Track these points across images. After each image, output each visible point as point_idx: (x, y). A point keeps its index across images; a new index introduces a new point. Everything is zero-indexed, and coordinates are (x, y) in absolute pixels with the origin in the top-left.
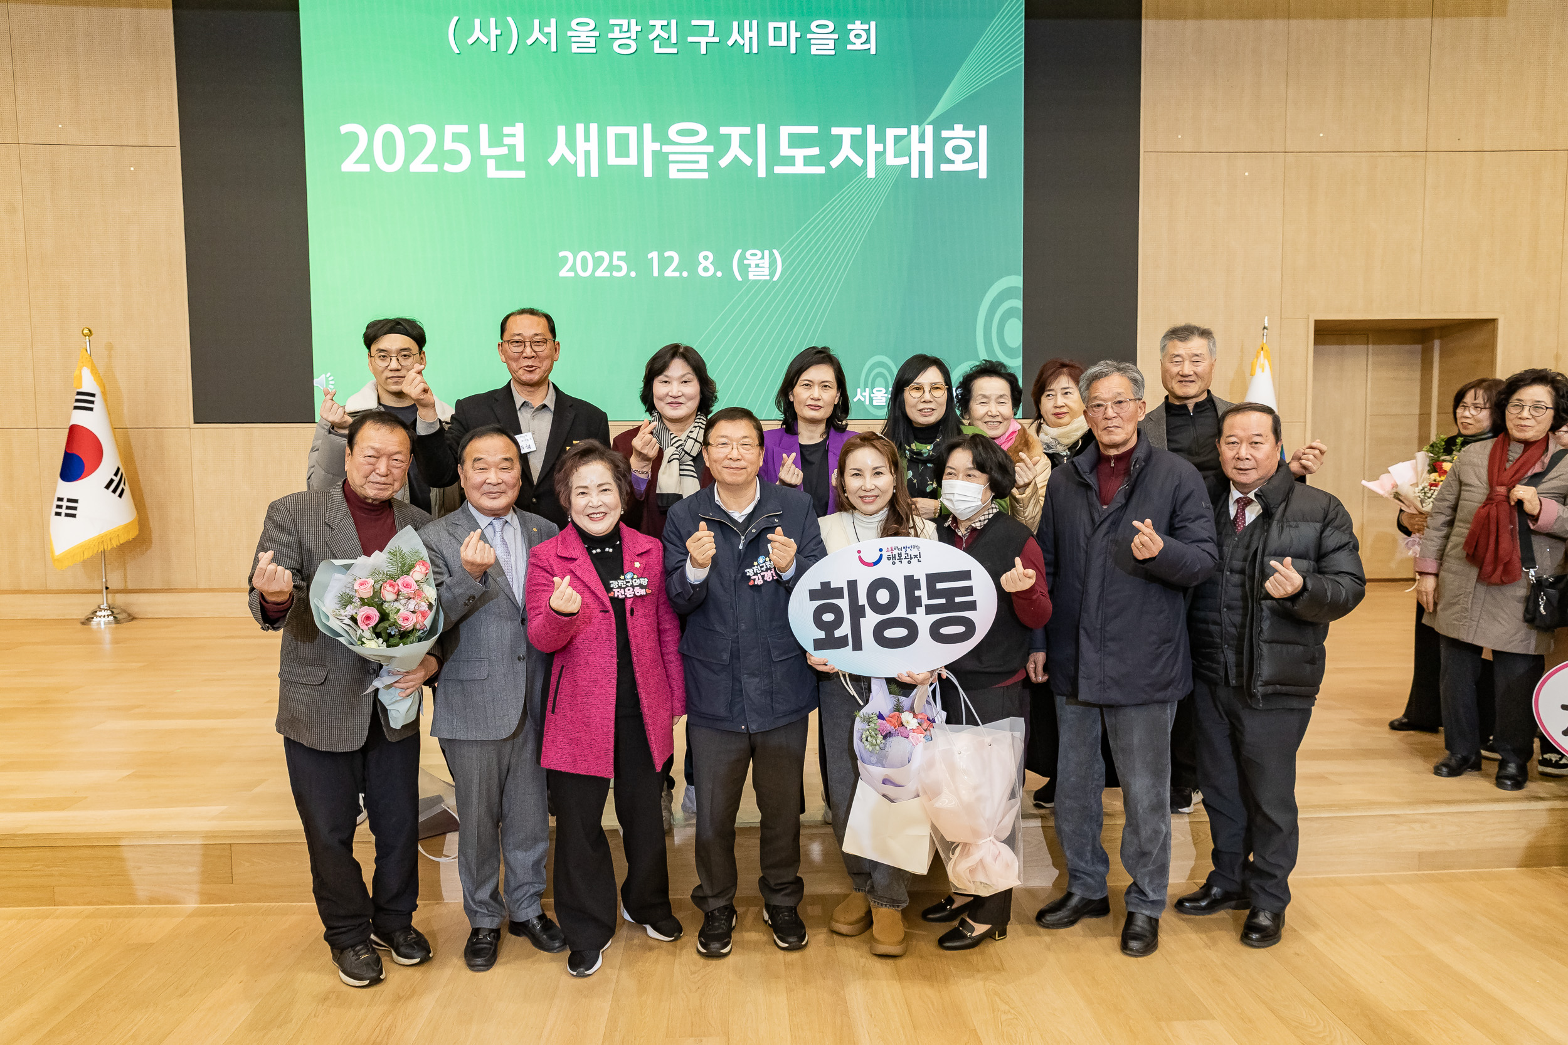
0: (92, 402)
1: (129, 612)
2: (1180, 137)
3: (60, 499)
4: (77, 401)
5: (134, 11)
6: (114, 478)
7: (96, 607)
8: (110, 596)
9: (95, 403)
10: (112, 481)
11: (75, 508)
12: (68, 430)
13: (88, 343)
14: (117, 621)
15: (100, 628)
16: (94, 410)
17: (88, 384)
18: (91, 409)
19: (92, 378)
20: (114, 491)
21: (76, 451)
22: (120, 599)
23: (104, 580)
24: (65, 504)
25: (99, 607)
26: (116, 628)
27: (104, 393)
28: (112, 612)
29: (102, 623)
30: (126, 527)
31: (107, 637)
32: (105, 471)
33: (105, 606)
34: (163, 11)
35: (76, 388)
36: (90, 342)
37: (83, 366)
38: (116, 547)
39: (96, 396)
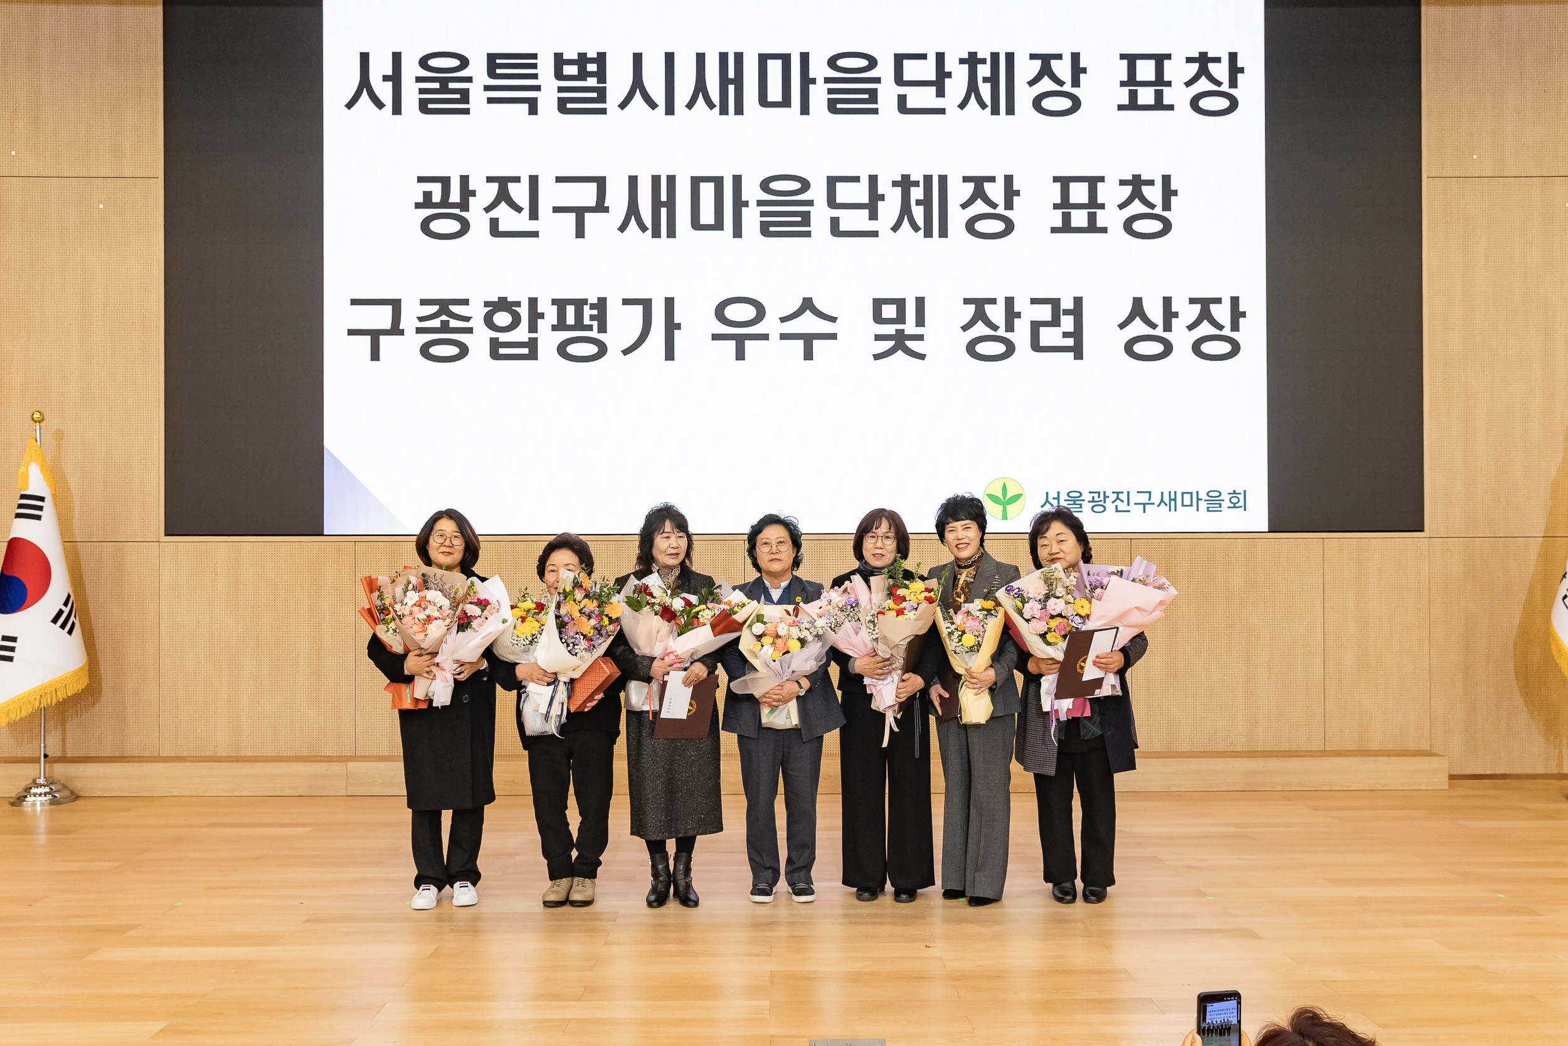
0: (40, 508)
1: (71, 786)
2: (1475, 157)
4: (21, 506)
5: (115, 8)
6: (63, 608)
7: (31, 781)
8: (47, 764)
9: (44, 509)
10: (61, 612)
11: (13, 649)
12: (7, 544)
13: (38, 431)
14: (54, 802)
15: (35, 811)
16: (43, 518)
17: (37, 484)
18: (38, 518)
19: (42, 477)
20: (63, 626)
21: (18, 572)
22: (60, 770)
23: (42, 745)
25: (34, 781)
26: (52, 810)
27: (54, 496)
28: (51, 789)
29: (38, 804)
30: (76, 672)
31: (42, 824)
32: (53, 599)
33: (42, 781)
34: (150, 9)
35: (20, 490)
36: (40, 429)
37: (31, 460)
38: (61, 700)
39: (46, 500)
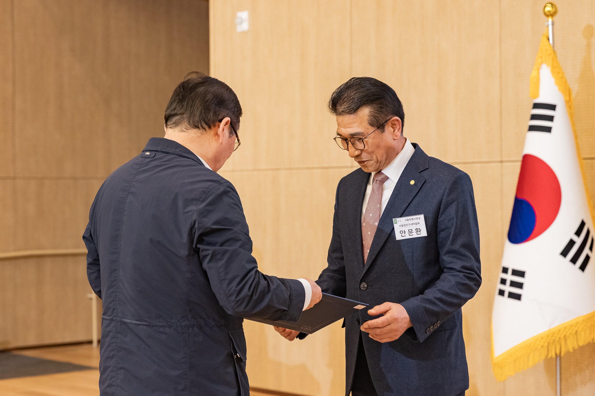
0: (550, 118)
3: (505, 270)
4: (534, 117)
6: (575, 238)
9: (555, 119)
10: (572, 243)
11: (520, 285)
12: (519, 164)
13: (550, 27)
16: (553, 130)
17: (548, 89)
18: (550, 130)
20: (574, 260)
24: (509, 277)
27: (568, 103)
32: (564, 227)
35: (532, 97)
36: (553, 24)
37: (542, 63)
38: (571, 350)
39: (557, 108)
